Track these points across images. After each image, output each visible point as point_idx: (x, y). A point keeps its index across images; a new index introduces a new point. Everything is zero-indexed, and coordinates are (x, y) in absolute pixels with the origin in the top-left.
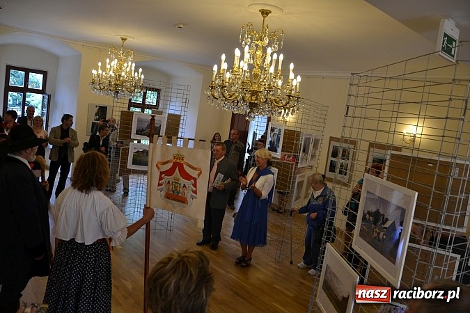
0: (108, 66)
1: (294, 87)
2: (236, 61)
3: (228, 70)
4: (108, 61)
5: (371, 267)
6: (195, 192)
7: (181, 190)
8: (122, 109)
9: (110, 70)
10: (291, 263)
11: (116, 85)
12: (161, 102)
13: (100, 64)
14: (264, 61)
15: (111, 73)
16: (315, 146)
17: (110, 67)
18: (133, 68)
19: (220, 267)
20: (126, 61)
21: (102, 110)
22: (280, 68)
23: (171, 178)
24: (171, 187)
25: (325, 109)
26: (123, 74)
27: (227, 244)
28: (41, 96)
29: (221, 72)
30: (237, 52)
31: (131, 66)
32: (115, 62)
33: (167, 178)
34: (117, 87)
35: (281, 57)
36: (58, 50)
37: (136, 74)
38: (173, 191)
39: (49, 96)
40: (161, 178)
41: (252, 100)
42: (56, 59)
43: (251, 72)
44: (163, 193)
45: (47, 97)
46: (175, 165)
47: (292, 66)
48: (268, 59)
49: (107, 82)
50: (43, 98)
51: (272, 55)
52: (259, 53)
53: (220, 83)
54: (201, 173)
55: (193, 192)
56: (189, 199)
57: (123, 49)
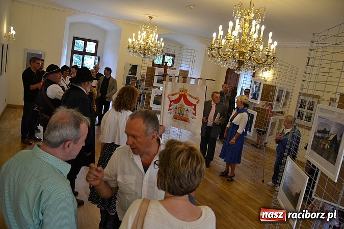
0: (139, 36)
1: (272, 50)
2: (230, 31)
3: (223, 37)
4: (139, 32)
5: (322, 173)
6: (195, 114)
7: (185, 113)
8: (148, 65)
9: (141, 39)
10: (263, 181)
11: (145, 49)
12: (175, 64)
13: (134, 35)
14: (250, 31)
15: (141, 41)
16: (287, 97)
17: (141, 37)
18: (157, 38)
19: (211, 179)
20: (152, 32)
21: (134, 68)
22: (262, 36)
23: (177, 105)
24: (177, 111)
25: (296, 69)
26: (150, 42)
27: (217, 165)
28: (93, 57)
29: (219, 38)
30: (231, 24)
31: (155, 36)
32: (144, 34)
33: (174, 105)
34: (145, 51)
35: (263, 28)
36: (106, 26)
37: (159, 42)
38: (179, 114)
39: (99, 57)
40: (170, 105)
41: (240, 58)
42: (105, 32)
43: (240, 38)
44: (172, 115)
45: (97, 58)
46: (181, 96)
47: (271, 34)
48: (253, 29)
49: (139, 47)
50: (95, 59)
51: (256, 26)
52: (247, 25)
53: (218, 46)
54: (199, 101)
55: (193, 114)
56: (190, 119)
57: (150, 25)
